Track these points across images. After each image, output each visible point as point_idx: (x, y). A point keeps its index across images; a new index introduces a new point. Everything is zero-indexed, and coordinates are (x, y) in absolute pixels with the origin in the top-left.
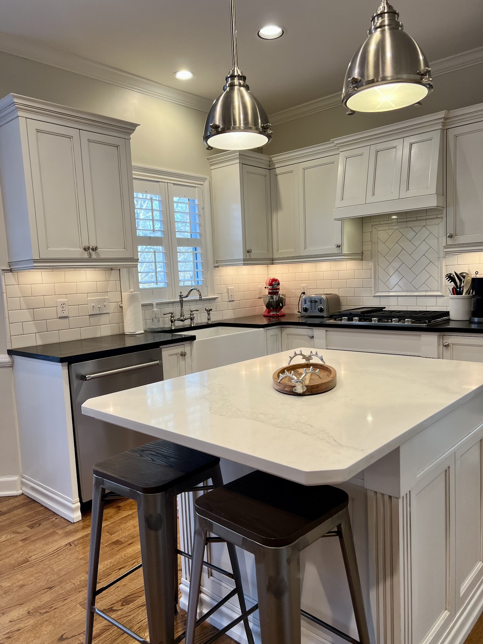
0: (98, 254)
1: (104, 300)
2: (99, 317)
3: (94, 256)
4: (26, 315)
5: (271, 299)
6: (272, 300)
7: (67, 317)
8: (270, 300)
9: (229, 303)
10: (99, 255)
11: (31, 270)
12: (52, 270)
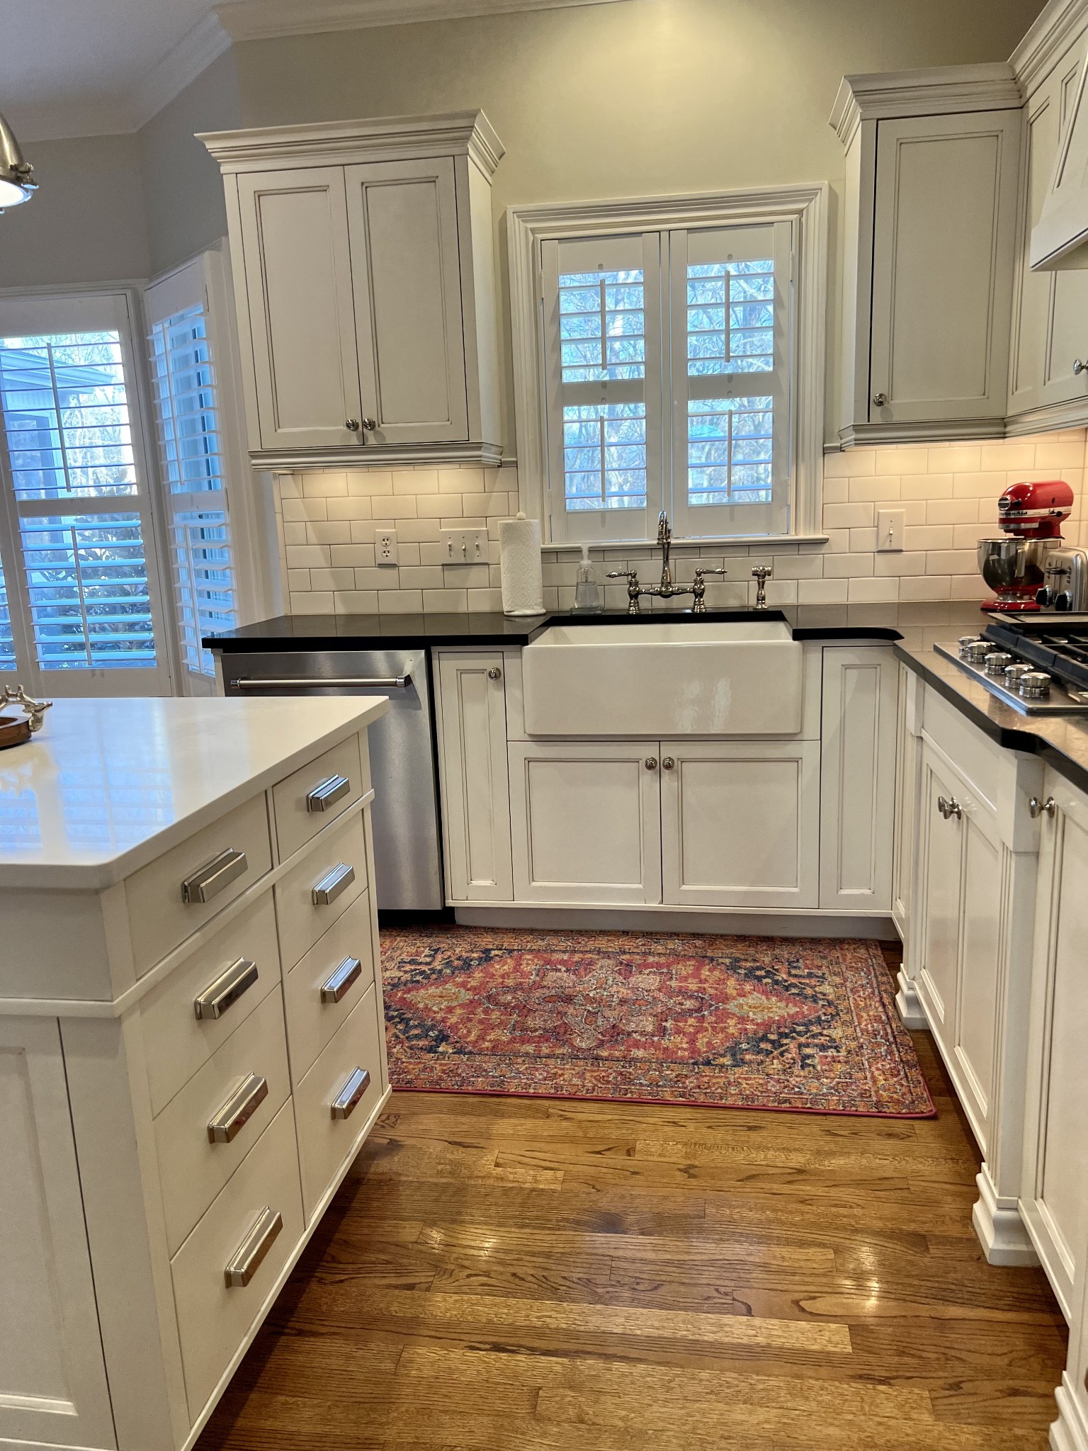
0: (379, 435)
1: (477, 535)
2: (462, 571)
3: (372, 441)
4: (316, 555)
5: (992, 554)
6: (995, 557)
7: (393, 566)
8: (989, 555)
9: (878, 556)
10: (384, 438)
11: (327, 471)
12: (366, 470)
